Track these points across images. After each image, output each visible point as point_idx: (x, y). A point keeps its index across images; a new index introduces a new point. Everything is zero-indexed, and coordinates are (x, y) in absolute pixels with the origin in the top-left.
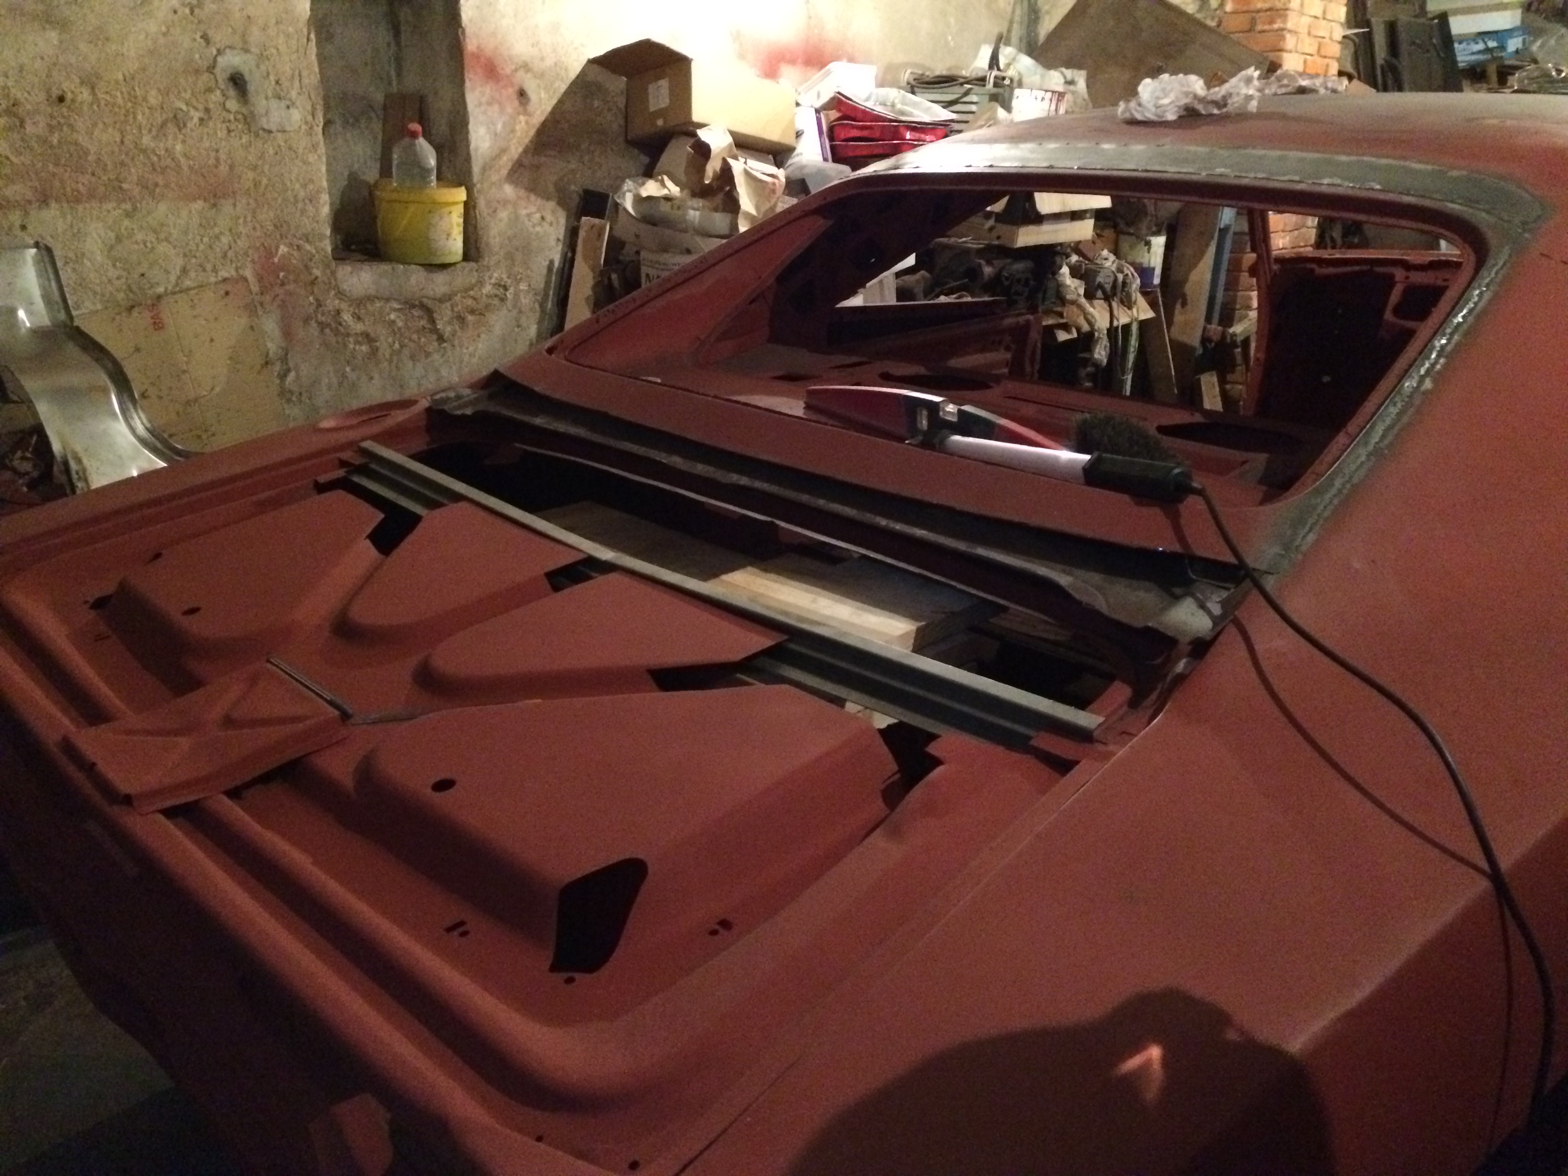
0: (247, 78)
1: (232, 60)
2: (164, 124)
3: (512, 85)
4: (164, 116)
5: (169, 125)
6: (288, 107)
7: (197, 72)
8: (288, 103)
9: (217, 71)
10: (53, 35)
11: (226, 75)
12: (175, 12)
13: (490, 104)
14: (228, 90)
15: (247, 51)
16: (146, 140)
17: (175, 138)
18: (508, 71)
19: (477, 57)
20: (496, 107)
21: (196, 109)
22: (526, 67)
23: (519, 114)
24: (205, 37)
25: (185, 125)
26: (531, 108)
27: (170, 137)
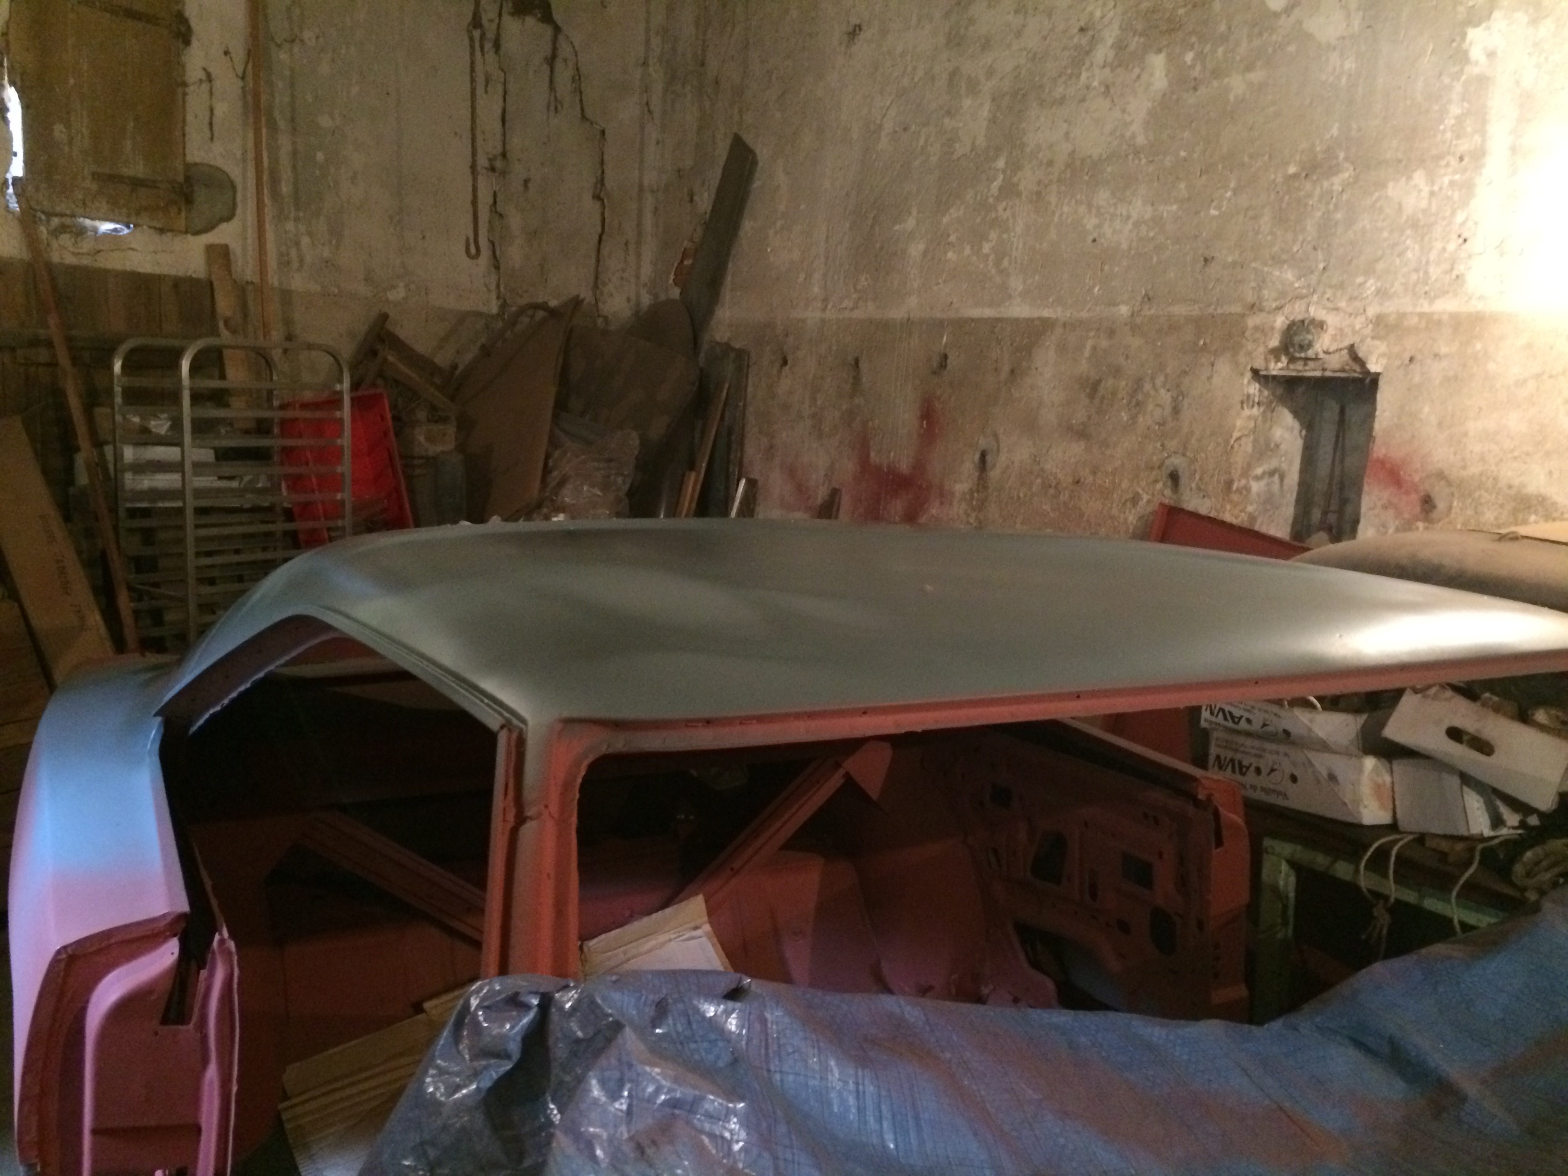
0: (1180, 474)
1: (1177, 461)
2: (1126, 501)
3: (1417, 492)
4: (1128, 497)
5: (1128, 504)
6: (1204, 497)
7: (1152, 468)
8: (1205, 494)
9: (1163, 469)
10: (1083, 443)
11: (1169, 472)
12: (1148, 429)
13: (1385, 507)
14: (1167, 481)
15: (1184, 455)
16: (1115, 511)
17: (1130, 512)
18: (1417, 478)
19: (1382, 463)
20: (1391, 512)
21: (1147, 494)
22: (1441, 475)
23: (1418, 520)
24: (1163, 445)
25: (1137, 503)
26: (1435, 515)
27: (1127, 511)
